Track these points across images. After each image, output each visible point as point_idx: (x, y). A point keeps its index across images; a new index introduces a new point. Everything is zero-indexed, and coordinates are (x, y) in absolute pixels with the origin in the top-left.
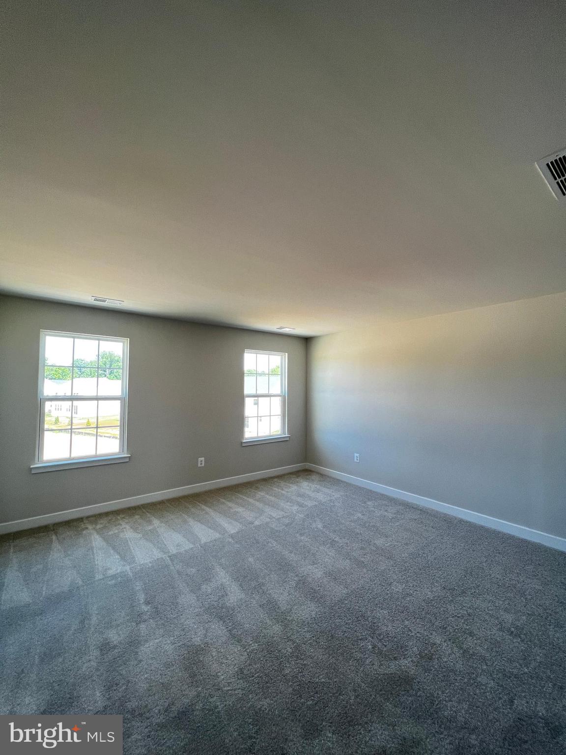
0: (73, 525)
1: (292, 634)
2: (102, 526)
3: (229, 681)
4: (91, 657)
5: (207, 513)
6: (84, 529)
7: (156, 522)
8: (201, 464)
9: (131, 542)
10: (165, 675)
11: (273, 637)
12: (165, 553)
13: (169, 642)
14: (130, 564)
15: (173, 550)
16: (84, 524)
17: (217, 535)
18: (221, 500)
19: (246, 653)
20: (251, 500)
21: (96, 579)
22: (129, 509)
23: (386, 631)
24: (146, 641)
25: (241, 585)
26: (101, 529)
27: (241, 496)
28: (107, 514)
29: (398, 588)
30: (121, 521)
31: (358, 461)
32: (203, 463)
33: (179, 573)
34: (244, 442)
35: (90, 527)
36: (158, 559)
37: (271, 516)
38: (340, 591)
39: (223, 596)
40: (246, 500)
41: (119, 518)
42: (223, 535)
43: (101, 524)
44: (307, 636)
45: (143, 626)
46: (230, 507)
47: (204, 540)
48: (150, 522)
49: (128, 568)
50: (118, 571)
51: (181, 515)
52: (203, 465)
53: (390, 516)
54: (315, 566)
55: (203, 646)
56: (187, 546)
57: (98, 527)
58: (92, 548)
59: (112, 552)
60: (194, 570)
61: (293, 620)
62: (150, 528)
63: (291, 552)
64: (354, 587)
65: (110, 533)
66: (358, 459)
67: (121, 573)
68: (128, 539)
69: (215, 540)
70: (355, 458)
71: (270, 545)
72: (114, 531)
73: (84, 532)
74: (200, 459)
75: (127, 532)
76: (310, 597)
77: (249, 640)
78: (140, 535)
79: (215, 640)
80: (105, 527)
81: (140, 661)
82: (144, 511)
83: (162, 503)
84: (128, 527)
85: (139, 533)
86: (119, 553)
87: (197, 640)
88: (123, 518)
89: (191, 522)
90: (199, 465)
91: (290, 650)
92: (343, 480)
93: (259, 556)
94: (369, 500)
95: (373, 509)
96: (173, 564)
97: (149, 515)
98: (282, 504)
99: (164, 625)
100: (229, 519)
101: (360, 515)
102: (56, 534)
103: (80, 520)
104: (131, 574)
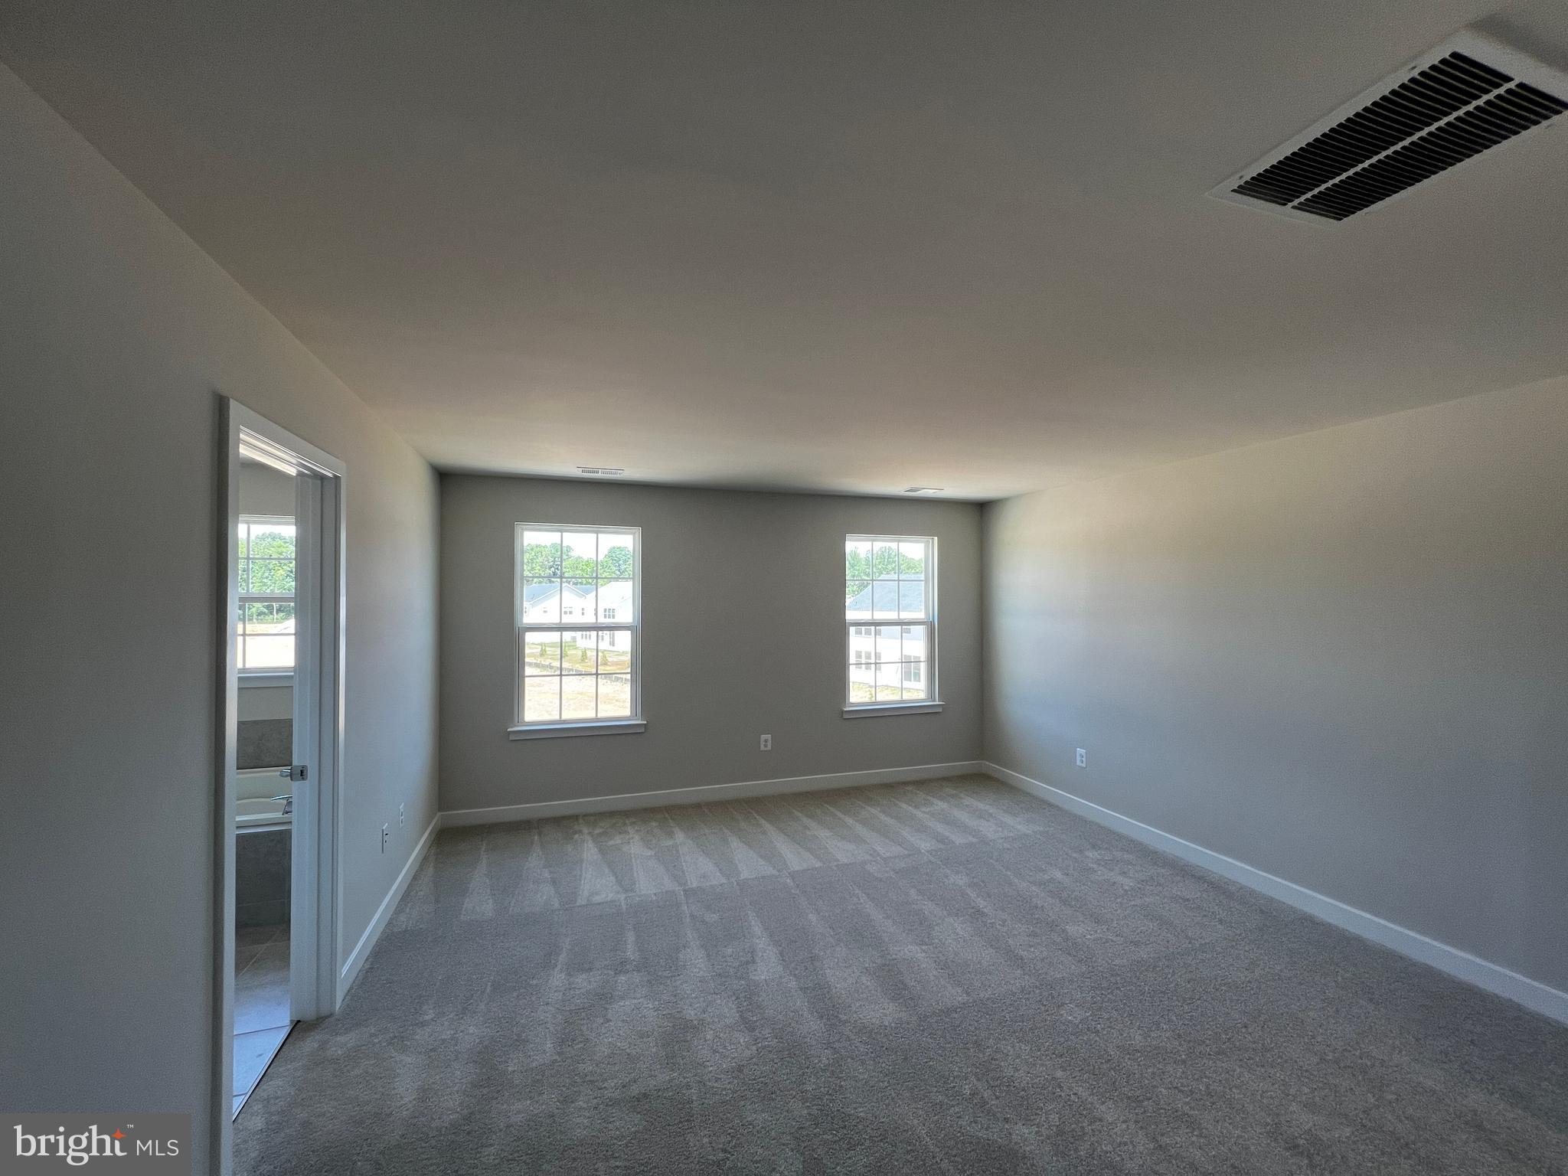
0: (564, 823)
1: (838, 1041)
2: (601, 830)
3: (719, 1077)
4: (550, 1000)
5: (764, 833)
6: (575, 833)
7: (680, 836)
8: (766, 746)
9: (636, 860)
10: (635, 1045)
11: (804, 1037)
12: (680, 885)
13: (651, 1007)
14: (626, 891)
15: (694, 883)
16: (579, 824)
17: (770, 871)
18: (796, 813)
19: (754, 1048)
20: (849, 820)
21: (578, 904)
22: (645, 810)
23: (1012, 1076)
24: (622, 998)
25: (781, 954)
26: (600, 835)
27: (832, 810)
28: (612, 814)
29: (1072, 1014)
30: (629, 827)
31: (1084, 765)
32: (769, 744)
33: (692, 916)
34: (846, 711)
35: (585, 830)
36: (667, 892)
37: (875, 851)
38: (953, 995)
39: (748, 963)
40: (839, 819)
41: (627, 822)
42: (778, 871)
43: (601, 827)
44: (862, 1050)
45: (622, 978)
46: (806, 828)
47: (745, 874)
48: (671, 835)
49: (622, 897)
50: (609, 899)
51: (721, 829)
52: (769, 747)
53: (1127, 883)
54: (923, 947)
55: (695, 1022)
56: (717, 879)
57: (597, 831)
58: (582, 861)
59: (607, 870)
60: (715, 917)
61: (846, 1022)
62: (670, 843)
63: (888, 917)
64: (982, 995)
65: (611, 843)
66: (1084, 759)
67: (612, 901)
68: (633, 856)
69: (763, 877)
70: (1078, 758)
71: (855, 899)
72: (617, 840)
73: (576, 836)
74: (763, 737)
75: (634, 845)
76: (893, 994)
77: (766, 1032)
78: (650, 853)
79: (716, 1020)
80: (605, 834)
81: (609, 1021)
82: (667, 815)
83: (697, 806)
84: (637, 838)
85: (651, 849)
86: (615, 875)
87: (690, 1013)
88: (634, 823)
89: (735, 843)
90: (762, 748)
91: (825, 1061)
92: (1052, 800)
93: (827, 914)
94: (1094, 846)
95: (1095, 866)
96: (687, 903)
97: (672, 823)
98: (906, 833)
99: (651, 983)
100: (797, 846)
101: (1058, 875)
102: (540, 834)
103: (574, 818)
104: (624, 907)
